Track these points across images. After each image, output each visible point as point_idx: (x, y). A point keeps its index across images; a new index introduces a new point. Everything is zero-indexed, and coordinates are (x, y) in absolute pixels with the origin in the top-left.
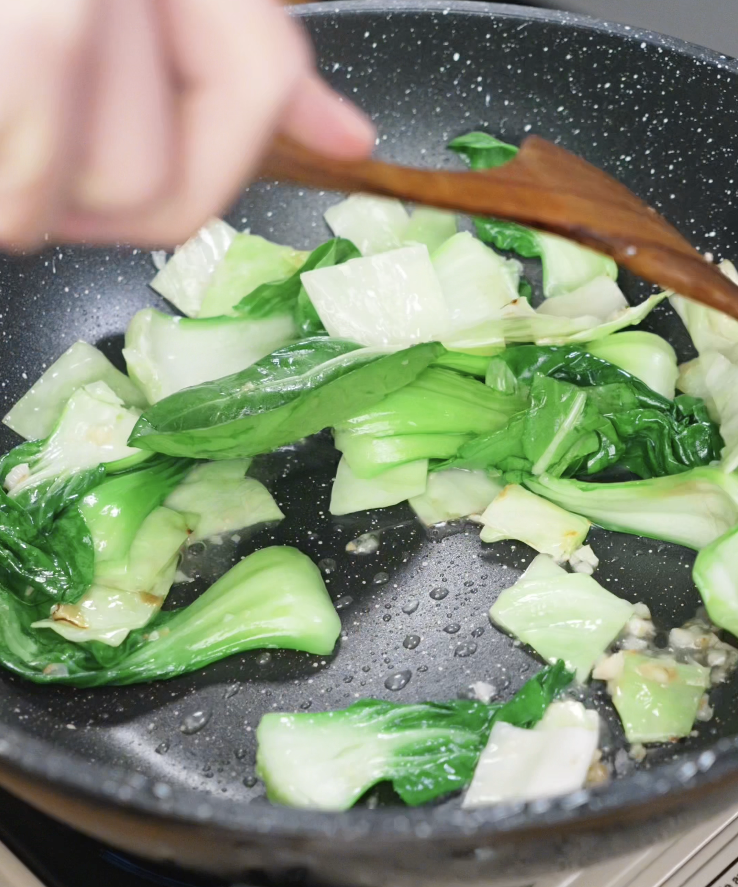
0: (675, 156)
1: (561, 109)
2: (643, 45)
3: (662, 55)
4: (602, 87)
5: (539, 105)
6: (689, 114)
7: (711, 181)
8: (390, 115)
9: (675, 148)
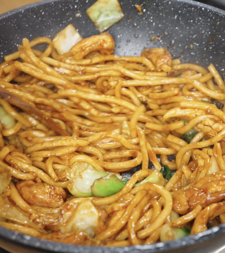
0: (213, 44)
1: (177, 28)
2: (203, 9)
3: (209, 12)
4: (190, 22)
5: (170, 27)
6: (217, 31)
7: (223, 53)
8: (123, 28)
9: (212, 42)
